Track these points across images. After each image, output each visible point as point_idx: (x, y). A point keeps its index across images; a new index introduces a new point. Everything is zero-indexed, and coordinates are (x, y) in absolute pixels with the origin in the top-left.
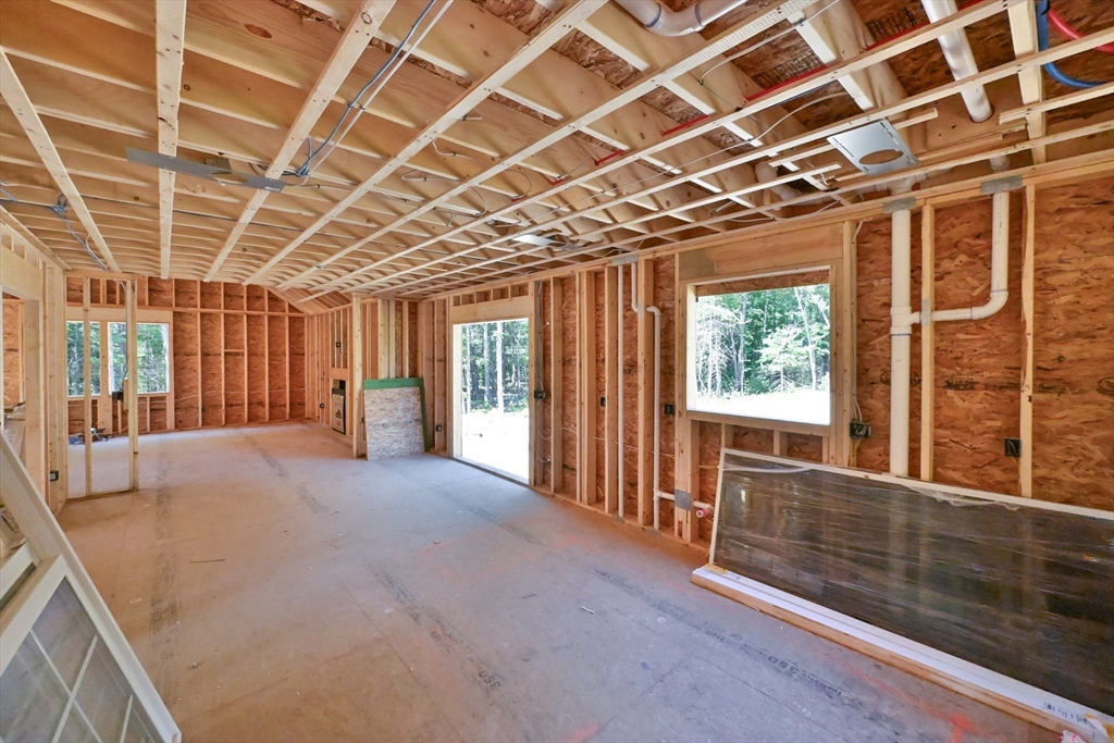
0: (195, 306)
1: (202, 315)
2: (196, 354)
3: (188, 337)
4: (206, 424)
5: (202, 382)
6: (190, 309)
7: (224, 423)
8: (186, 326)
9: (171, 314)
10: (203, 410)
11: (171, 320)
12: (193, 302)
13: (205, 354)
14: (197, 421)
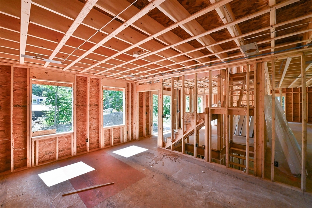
0: (292, 92)
1: (294, 94)
2: (292, 103)
3: (289, 99)
4: (294, 121)
5: (294, 110)
6: (290, 93)
7: (300, 121)
8: (289, 96)
9: (285, 94)
10: (294, 117)
11: (285, 95)
12: (291, 91)
13: (294, 104)
14: (292, 120)
